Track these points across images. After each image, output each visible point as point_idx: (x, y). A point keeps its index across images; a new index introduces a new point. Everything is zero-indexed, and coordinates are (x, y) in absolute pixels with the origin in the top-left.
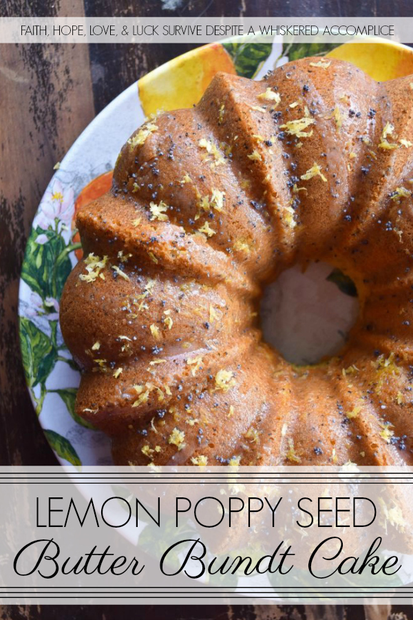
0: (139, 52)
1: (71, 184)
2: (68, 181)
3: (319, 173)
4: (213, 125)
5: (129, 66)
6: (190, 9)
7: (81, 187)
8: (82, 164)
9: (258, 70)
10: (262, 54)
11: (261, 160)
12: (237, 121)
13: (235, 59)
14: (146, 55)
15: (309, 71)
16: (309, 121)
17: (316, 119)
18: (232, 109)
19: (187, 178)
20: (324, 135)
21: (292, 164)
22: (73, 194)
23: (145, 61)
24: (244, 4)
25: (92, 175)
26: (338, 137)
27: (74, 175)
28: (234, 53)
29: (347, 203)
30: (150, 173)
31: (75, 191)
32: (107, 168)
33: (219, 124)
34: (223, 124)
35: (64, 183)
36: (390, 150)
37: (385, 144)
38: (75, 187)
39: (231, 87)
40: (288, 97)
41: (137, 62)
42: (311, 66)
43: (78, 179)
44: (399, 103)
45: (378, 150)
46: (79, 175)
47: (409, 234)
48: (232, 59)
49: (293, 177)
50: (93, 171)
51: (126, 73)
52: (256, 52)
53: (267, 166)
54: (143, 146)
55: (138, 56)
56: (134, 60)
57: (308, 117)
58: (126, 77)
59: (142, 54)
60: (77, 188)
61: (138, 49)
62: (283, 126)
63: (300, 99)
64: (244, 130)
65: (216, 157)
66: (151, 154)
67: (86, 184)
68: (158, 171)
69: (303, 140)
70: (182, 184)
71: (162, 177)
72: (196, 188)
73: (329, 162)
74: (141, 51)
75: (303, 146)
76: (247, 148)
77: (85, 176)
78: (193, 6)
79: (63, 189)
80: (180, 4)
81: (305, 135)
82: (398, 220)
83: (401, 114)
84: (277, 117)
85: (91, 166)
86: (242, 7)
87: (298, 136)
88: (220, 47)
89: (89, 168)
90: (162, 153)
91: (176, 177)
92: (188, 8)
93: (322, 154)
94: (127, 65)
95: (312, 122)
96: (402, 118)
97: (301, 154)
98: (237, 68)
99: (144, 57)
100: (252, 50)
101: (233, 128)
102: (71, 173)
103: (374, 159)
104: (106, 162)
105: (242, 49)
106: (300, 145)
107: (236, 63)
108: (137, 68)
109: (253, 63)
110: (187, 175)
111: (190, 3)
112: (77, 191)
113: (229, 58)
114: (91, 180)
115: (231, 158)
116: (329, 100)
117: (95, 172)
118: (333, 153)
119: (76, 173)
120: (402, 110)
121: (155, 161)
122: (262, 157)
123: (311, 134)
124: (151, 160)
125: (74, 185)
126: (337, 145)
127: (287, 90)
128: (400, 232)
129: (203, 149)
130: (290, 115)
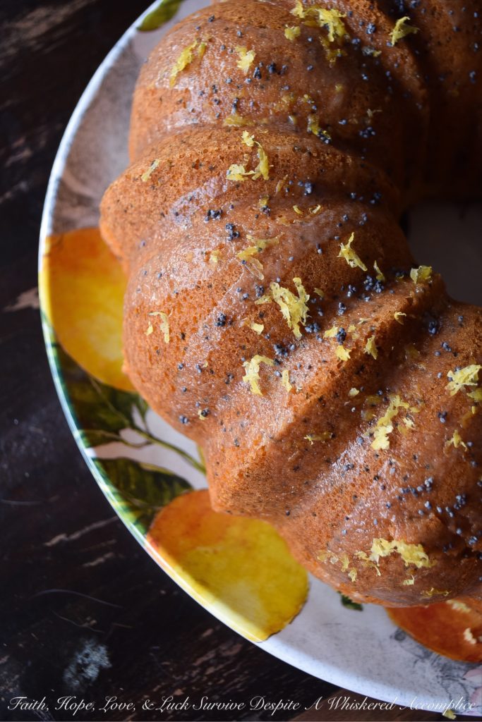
0: (194, 673)
1: (462, 681)
2: (459, 686)
3: (348, 246)
4: (335, 447)
5: (222, 681)
6: (94, 622)
7: (453, 664)
8: (424, 677)
9: (155, 469)
10: (131, 470)
11: (373, 337)
12: (325, 402)
13: (157, 508)
14: (195, 661)
15: (184, 336)
16: (278, 291)
17: (269, 282)
18: (305, 421)
19: (455, 440)
20: (290, 259)
21: (349, 294)
22: (471, 672)
23: (205, 659)
24: (55, 541)
25: (427, 656)
26: (283, 238)
27: (446, 682)
28: (150, 511)
29: (363, 202)
30: (463, 513)
31: (466, 672)
32: (404, 639)
33: (333, 436)
34: (332, 428)
35: (467, 692)
36: (269, 158)
37: (262, 168)
38: (461, 674)
39: (265, 441)
40: (243, 348)
41: (210, 671)
42: (171, 340)
43: (446, 674)
44: (181, 182)
45: (272, 179)
46: (440, 674)
47: (367, 99)
48: (159, 511)
49: (367, 289)
50: (420, 657)
51: (236, 680)
52: (133, 479)
53: (377, 324)
54: (424, 545)
55: (202, 673)
56: (211, 677)
57: (271, 295)
58: (241, 678)
59: (195, 668)
60: (459, 668)
61: (191, 678)
62: (297, 332)
63: (242, 324)
64: (337, 381)
65: (396, 412)
66: (432, 525)
67: (444, 659)
68: (458, 498)
69: (309, 289)
70: (468, 446)
71: (466, 486)
72: (463, 421)
73: (325, 238)
74: (191, 673)
75: (318, 287)
76: (362, 368)
77: (435, 664)
78: (88, 619)
79: (476, 689)
80: (92, 640)
81: (300, 289)
82: (356, 121)
83: (202, 169)
84: (284, 349)
85: (415, 662)
86: (61, 541)
87: (308, 297)
88: (151, 536)
89: (419, 664)
90: (427, 504)
91: (459, 462)
92: (94, 626)
93: (319, 251)
94: (222, 685)
95: (277, 285)
96: (209, 162)
97: (330, 286)
98: (166, 501)
99: (199, 662)
100: (133, 487)
101: (337, 406)
102: (446, 688)
103: (287, 180)
104: (395, 643)
105: (138, 502)
106: (317, 291)
107: (162, 505)
108: (221, 666)
109: (149, 480)
110: (448, 443)
111: (85, 625)
112: (463, 667)
113: (159, 516)
114: (435, 655)
115: (384, 391)
116: (227, 278)
117: (420, 652)
118: (310, 238)
119: (440, 679)
120: (194, 170)
121: (443, 510)
122: (369, 336)
123: (297, 280)
124: (443, 518)
125: (458, 676)
126: (295, 235)
127: (230, 356)
128: (369, 112)
129: (393, 439)
130: (275, 329)
